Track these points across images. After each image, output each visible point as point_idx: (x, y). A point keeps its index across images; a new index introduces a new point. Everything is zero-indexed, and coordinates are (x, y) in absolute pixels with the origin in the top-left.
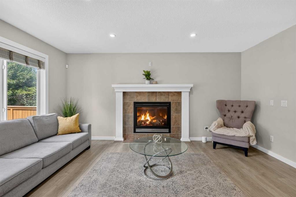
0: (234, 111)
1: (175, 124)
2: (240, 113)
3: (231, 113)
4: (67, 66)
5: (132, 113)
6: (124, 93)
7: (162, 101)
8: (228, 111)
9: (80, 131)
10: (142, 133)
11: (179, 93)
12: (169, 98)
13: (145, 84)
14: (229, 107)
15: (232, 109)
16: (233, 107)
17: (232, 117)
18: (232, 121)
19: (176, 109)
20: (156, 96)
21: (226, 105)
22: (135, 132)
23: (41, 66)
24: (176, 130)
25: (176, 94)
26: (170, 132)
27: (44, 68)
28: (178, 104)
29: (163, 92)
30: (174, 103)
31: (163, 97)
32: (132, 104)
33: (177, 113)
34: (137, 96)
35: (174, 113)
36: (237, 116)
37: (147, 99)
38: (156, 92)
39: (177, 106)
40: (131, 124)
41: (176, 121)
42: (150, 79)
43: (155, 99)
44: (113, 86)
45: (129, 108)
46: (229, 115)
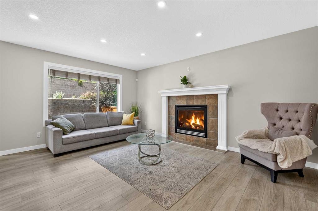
0: (287, 119)
1: (212, 130)
2: (296, 122)
3: (283, 122)
4: (137, 80)
5: (174, 115)
6: (169, 98)
7: (199, 104)
8: (278, 119)
9: (133, 124)
10: (181, 134)
11: (216, 96)
12: (205, 101)
13: (182, 88)
14: (281, 113)
15: (286, 116)
16: (287, 113)
17: (283, 127)
18: (279, 133)
19: (213, 114)
20: (194, 99)
21: (277, 110)
22: (176, 132)
23: (118, 82)
24: (213, 136)
25: (212, 96)
26: (206, 137)
27: (119, 83)
28: (215, 107)
29: (200, 95)
30: (211, 107)
31: (200, 100)
32: (174, 106)
33: (214, 118)
34: (178, 100)
35: (211, 117)
36: (291, 126)
37: (186, 103)
38: (194, 95)
39: (214, 110)
40: (173, 125)
41: (213, 126)
42: (187, 83)
43: (192, 102)
44: (159, 92)
45: (172, 110)
46: (279, 124)
